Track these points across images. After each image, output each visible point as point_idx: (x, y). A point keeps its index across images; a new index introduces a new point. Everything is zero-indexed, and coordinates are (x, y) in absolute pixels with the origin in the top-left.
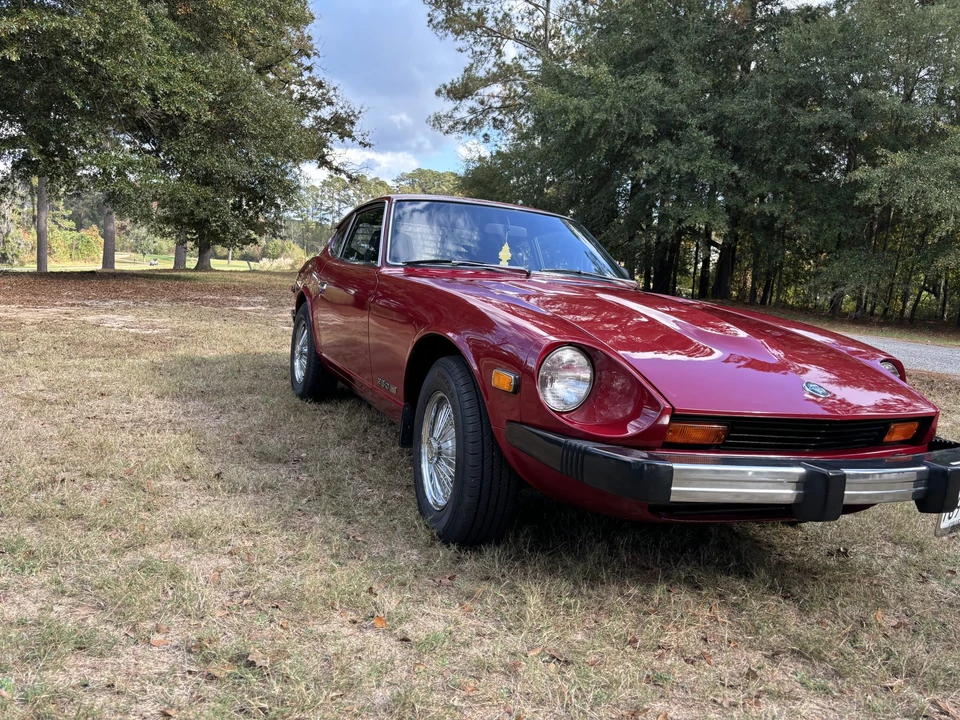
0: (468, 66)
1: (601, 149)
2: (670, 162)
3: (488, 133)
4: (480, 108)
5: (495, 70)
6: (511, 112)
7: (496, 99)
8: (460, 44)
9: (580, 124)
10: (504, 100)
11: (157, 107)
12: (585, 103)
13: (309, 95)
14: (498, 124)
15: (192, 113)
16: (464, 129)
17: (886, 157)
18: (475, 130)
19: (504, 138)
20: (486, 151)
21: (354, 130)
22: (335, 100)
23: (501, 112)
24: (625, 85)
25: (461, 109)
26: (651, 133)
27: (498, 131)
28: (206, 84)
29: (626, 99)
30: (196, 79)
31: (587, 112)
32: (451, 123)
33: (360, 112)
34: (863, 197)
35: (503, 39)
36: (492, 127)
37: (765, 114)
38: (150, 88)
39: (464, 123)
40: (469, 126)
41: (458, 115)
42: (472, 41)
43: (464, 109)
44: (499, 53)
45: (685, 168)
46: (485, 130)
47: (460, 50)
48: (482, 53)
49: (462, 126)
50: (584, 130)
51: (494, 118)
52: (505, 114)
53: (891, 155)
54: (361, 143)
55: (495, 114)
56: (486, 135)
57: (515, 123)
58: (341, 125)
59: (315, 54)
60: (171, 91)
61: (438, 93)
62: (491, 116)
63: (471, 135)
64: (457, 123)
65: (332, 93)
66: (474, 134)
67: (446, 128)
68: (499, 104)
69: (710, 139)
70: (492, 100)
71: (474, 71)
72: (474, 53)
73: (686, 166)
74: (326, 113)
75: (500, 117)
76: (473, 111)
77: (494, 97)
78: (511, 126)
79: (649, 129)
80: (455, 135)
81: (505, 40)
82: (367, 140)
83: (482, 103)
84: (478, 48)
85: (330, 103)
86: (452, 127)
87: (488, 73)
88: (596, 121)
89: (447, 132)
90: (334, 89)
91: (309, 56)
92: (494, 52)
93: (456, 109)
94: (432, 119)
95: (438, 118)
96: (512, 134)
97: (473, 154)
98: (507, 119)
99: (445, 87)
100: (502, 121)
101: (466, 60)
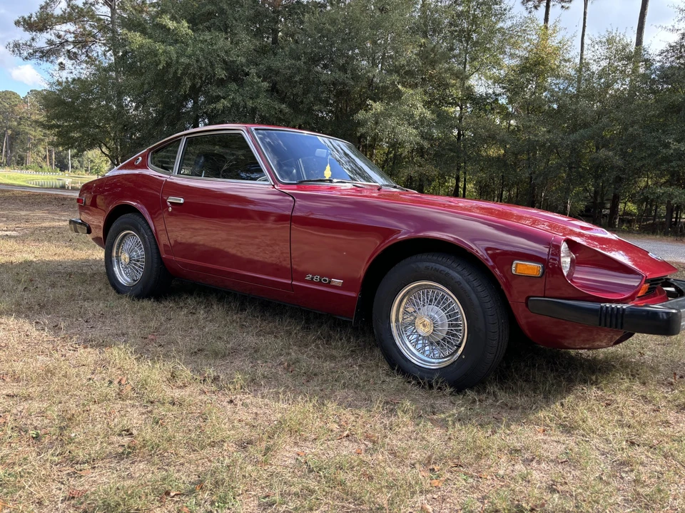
0: (43, 4)
2: (239, 99)
3: (64, 62)
4: (57, 41)
5: (69, 10)
6: (83, 47)
7: (73, 35)
9: (168, 65)
10: (78, 36)
12: (170, 49)
14: (72, 56)
16: (41, 57)
17: (371, 105)
18: (52, 58)
19: (78, 67)
20: (62, 77)
23: (75, 46)
25: (37, 40)
26: (223, 77)
27: (72, 61)
29: (202, 50)
31: (174, 56)
32: (31, 51)
34: (362, 130)
36: (67, 58)
37: (299, 70)
39: (42, 52)
40: (45, 54)
41: (36, 45)
43: (42, 40)
45: (250, 104)
46: (61, 60)
49: (40, 54)
50: (172, 70)
51: (69, 51)
52: (79, 48)
53: (374, 105)
55: (70, 47)
56: (61, 63)
57: (87, 56)
61: (17, 23)
62: (66, 48)
63: (48, 63)
64: (35, 52)
66: (51, 62)
67: (25, 54)
68: (73, 39)
69: (265, 85)
70: (68, 35)
71: (49, 9)
73: (251, 102)
75: (74, 50)
76: (50, 42)
77: (70, 32)
78: (84, 57)
79: (221, 73)
80: (34, 61)
83: (59, 37)
86: (31, 55)
87: (64, 12)
88: (181, 64)
89: (26, 58)
93: (33, 39)
94: (12, 46)
95: (17, 45)
96: (85, 65)
98: (80, 53)
99: (24, 19)
100: (75, 53)
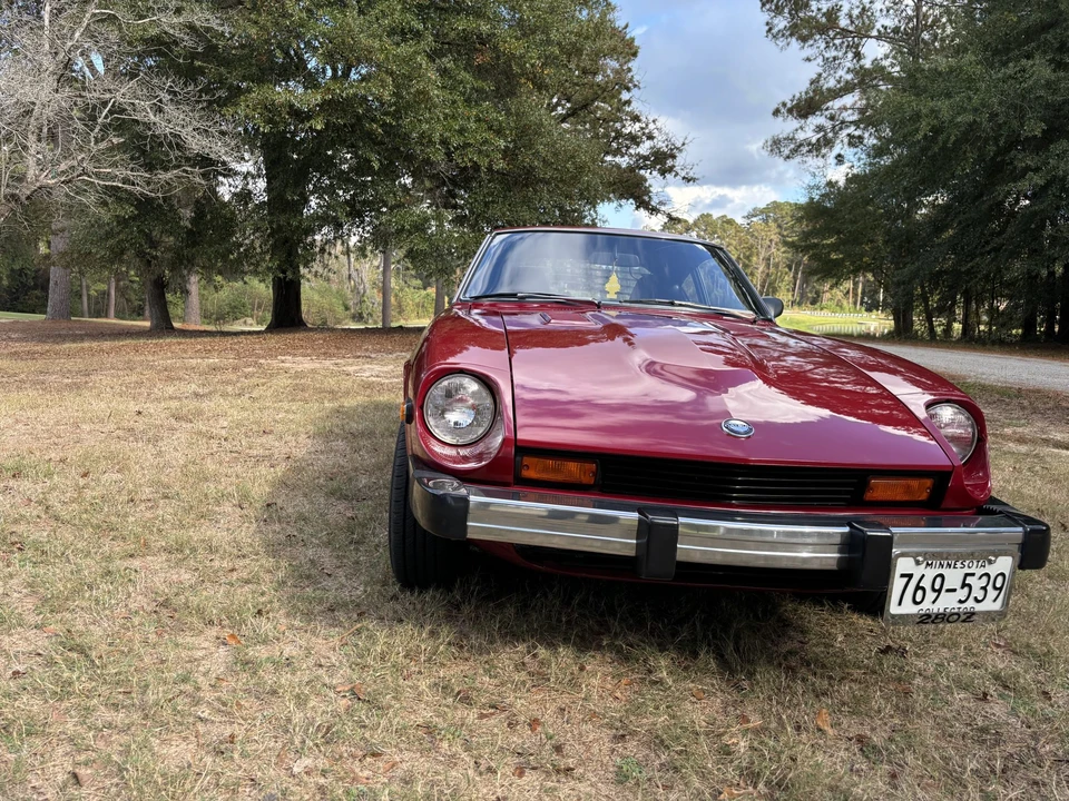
0: (814, 76)
1: (966, 159)
3: (842, 153)
4: (828, 124)
5: (849, 77)
6: (872, 125)
7: (850, 112)
8: (808, 52)
9: (937, 131)
10: (862, 111)
11: (451, 161)
12: (943, 105)
13: (626, 131)
14: (854, 141)
15: (484, 163)
16: (810, 151)
18: (824, 151)
19: (864, 157)
20: (839, 175)
21: (676, 164)
22: (656, 133)
23: (858, 127)
24: (1000, 75)
25: (807, 129)
26: (1038, 133)
27: (855, 150)
28: (499, 132)
29: (1003, 93)
30: (490, 128)
31: (946, 115)
32: (792, 146)
33: (684, 144)
35: (861, 38)
36: (846, 146)
38: (444, 142)
39: (809, 144)
40: (816, 147)
41: (801, 136)
42: (823, 46)
43: (808, 130)
44: (858, 56)
46: (837, 150)
47: (808, 60)
48: (835, 59)
49: (807, 148)
50: (941, 138)
51: (849, 135)
52: (864, 129)
54: (684, 178)
55: (851, 130)
56: (839, 155)
58: (662, 160)
59: (635, 86)
60: (465, 144)
61: (776, 112)
62: (845, 132)
63: (820, 158)
64: (801, 145)
65: (651, 126)
66: (823, 157)
67: (787, 152)
68: (855, 117)
70: (845, 114)
71: (822, 82)
72: (826, 60)
74: (645, 148)
75: (857, 133)
76: (820, 128)
77: (847, 109)
78: (873, 141)
79: (1035, 128)
80: (798, 159)
81: (865, 40)
82: (691, 175)
83: (832, 118)
84: (832, 53)
85: (650, 137)
86: (795, 151)
87: (839, 82)
88: (957, 125)
89: (788, 157)
90: (654, 121)
91: (628, 89)
92: (850, 55)
93: (800, 128)
94: (770, 143)
95: (776, 142)
97: (818, 179)
98: (866, 135)
99: (784, 105)
100: (860, 137)
101: (813, 69)
